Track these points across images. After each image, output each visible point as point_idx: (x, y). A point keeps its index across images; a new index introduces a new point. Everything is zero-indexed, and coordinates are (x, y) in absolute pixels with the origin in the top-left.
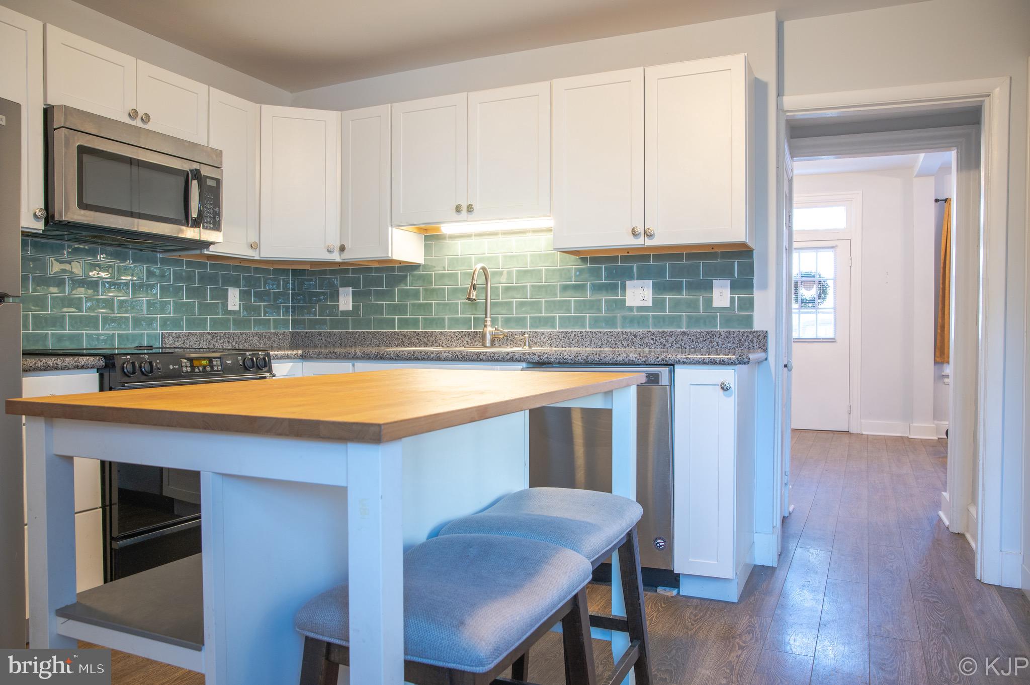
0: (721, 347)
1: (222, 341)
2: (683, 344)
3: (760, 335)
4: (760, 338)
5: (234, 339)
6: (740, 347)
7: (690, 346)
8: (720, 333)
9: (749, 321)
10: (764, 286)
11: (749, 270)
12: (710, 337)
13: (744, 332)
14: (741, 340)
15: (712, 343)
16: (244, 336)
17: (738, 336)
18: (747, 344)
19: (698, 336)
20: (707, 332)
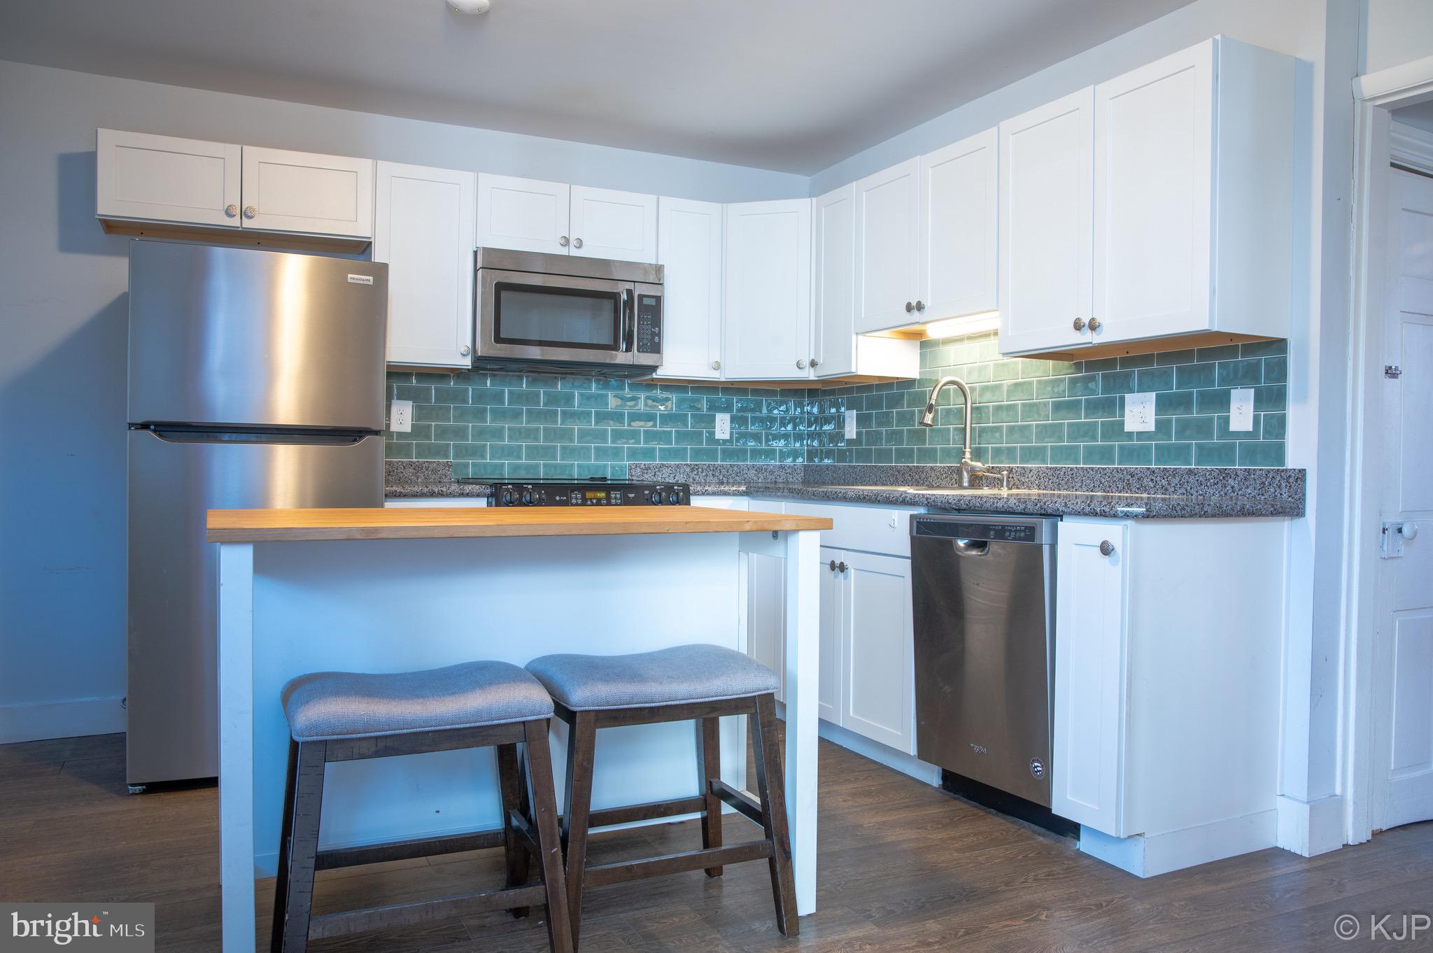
0: (1237, 494)
1: (704, 474)
2: (1189, 488)
3: (1290, 476)
4: (1291, 480)
5: (721, 472)
6: (1263, 495)
7: (1197, 492)
8: (1236, 473)
9: (1279, 452)
10: (1303, 398)
11: (1279, 371)
12: (1223, 477)
13: (1269, 471)
14: (1263, 483)
15: (1225, 487)
16: (735, 468)
17: (1260, 476)
18: (1272, 490)
19: (1208, 477)
20: (1220, 470)
